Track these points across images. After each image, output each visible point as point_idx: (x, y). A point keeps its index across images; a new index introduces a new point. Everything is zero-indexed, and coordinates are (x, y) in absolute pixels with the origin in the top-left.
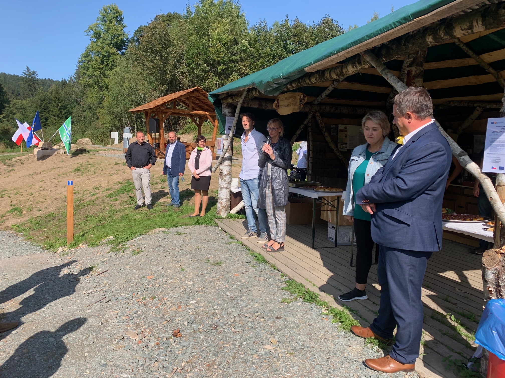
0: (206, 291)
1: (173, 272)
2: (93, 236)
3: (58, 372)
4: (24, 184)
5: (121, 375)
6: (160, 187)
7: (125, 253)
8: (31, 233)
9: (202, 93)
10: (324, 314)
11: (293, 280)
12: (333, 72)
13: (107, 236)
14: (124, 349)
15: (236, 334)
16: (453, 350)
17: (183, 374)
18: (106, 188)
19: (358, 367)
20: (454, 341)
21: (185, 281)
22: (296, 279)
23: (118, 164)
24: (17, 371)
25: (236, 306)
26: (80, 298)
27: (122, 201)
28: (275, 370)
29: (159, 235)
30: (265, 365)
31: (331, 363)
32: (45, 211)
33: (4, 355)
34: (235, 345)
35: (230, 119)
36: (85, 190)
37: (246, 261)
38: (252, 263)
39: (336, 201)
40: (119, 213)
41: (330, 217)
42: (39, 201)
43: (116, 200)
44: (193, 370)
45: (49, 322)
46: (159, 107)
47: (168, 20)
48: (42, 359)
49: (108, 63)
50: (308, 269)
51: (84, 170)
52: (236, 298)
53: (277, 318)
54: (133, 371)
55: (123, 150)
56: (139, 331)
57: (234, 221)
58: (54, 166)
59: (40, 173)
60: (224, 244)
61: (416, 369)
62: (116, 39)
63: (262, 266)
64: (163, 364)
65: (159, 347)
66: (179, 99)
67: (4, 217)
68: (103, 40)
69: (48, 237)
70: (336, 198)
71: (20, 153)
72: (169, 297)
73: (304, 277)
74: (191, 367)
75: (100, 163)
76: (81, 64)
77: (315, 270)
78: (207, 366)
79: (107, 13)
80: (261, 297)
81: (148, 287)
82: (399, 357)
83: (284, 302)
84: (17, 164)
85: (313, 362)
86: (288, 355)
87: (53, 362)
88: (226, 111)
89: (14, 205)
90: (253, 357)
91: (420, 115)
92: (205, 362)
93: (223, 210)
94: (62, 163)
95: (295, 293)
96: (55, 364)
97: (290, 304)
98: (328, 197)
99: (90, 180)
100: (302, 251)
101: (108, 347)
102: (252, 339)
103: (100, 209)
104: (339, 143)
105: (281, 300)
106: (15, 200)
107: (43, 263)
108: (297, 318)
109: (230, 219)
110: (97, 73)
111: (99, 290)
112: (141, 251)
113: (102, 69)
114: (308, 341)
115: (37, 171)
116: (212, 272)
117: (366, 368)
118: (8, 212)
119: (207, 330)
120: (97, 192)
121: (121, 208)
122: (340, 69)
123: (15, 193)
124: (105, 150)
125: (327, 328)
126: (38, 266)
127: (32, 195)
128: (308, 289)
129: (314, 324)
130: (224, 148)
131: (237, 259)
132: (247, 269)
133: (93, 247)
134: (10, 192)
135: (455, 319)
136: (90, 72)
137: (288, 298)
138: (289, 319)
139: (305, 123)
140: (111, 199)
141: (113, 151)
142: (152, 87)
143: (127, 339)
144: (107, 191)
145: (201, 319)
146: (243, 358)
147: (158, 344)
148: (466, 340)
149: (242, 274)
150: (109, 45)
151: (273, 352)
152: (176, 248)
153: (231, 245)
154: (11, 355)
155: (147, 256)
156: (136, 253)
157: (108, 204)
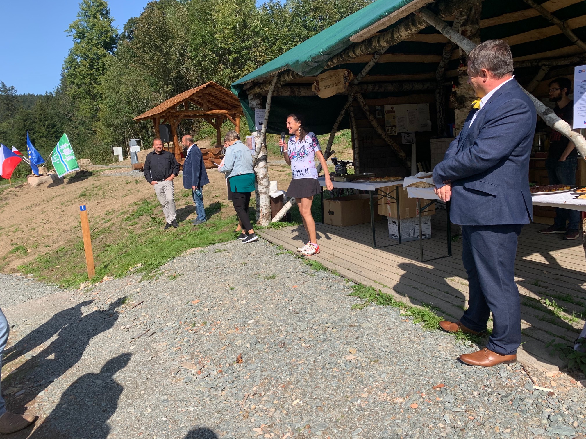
0: (264, 308)
1: (221, 293)
2: (116, 266)
3: (115, 414)
4: (23, 219)
5: (187, 408)
6: (183, 203)
7: (160, 280)
8: (42, 272)
9: (217, 88)
10: (403, 316)
11: (359, 284)
12: (382, 40)
13: (134, 264)
14: (184, 381)
15: (308, 349)
16: (554, 335)
17: (256, 399)
18: (121, 211)
19: (453, 366)
20: (553, 326)
21: (238, 301)
22: (364, 283)
23: (129, 183)
24: (67, 419)
25: (302, 320)
26: (119, 335)
27: (142, 224)
28: (361, 380)
29: (195, 255)
30: (348, 377)
31: (422, 365)
32: (54, 247)
33: (49, 405)
34: (309, 361)
35: (260, 112)
36: (96, 217)
37: (302, 270)
38: (309, 272)
39: (395, 192)
40: (141, 238)
41: (390, 211)
42: (44, 235)
43: (136, 223)
44: (268, 394)
45: (91, 364)
46: (169, 110)
47: (162, 7)
48: (93, 403)
49: (98, 66)
50: (375, 270)
51: (90, 195)
52: (300, 311)
53: (351, 326)
54: (199, 403)
55: (132, 167)
56: (196, 360)
57: (278, 230)
58: (54, 194)
59: (40, 204)
60: (273, 256)
61: (518, 359)
62: (104, 37)
63: (322, 274)
64: (231, 391)
65: (222, 374)
66: (191, 98)
67: (6, 259)
68: (89, 39)
69: (64, 275)
70: (395, 188)
71: (9, 185)
72: (222, 320)
73: (373, 279)
74: (265, 391)
75: (108, 184)
76: (66, 71)
77: (382, 271)
78: (283, 387)
79: (89, 7)
80: (328, 307)
81: (196, 312)
82: (497, 348)
83: (355, 308)
84: (10, 196)
85: (402, 367)
86: (372, 363)
87: (107, 405)
88: (254, 103)
89: (16, 244)
90: (332, 371)
91: (497, 72)
92: (279, 383)
93: (264, 219)
94: (63, 190)
95: (365, 298)
96: (109, 406)
97: (362, 310)
98: (385, 188)
99: (100, 205)
100: (362, 253)
101: (165, 382)
102: (327, 352)
103: (119, 236)
104: (387, 127)
105: (351, 307)
106: (16, 238)
107: (66, 303)
108: (373, 323)
109: (274, 229)
110: (87, 80)
111: (138, 323)
112: (178, 275)
113: (92, 74)
114: (391, 345)
115: (35, 203)
116: (267, 287)
117: (463, 365)
118: (10, 252)
119: (274, 349)
120: (111, 217)
121: (143, 232)
122: (390, 35)
123: (14, 230)
124: (110, 169)
125: (410, 330)
126: (61, 306)
127: (34, 230)
128: (380, 290)
129: (394, 328)
130: (257, 147)
131: (291, 270)
132: (306, 279)
133: (121, 278)
134: (7, 230)
135: (550, 303)
136: (77, 80)
137: (358, 304)
138: (364, 325)
139: (346, 107)
140: (129, 223)
141: (119, 169)
142: (154, 90)
143: (184, 371)
144: (123, 215)
145: (265, 338)
146: (322, 373)
147: (221, 372)
148: (566, 323)
149: (301, 285)
150: (96, 45)
151: (355, 362)
152: (219, 266)
153: (281, 256)
154: (57, 404)
155: (187, 280)
156: (173, 277)
157: (127, 229)
